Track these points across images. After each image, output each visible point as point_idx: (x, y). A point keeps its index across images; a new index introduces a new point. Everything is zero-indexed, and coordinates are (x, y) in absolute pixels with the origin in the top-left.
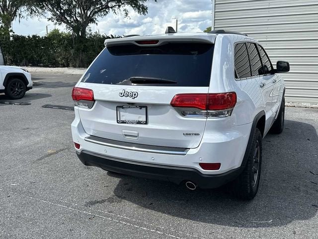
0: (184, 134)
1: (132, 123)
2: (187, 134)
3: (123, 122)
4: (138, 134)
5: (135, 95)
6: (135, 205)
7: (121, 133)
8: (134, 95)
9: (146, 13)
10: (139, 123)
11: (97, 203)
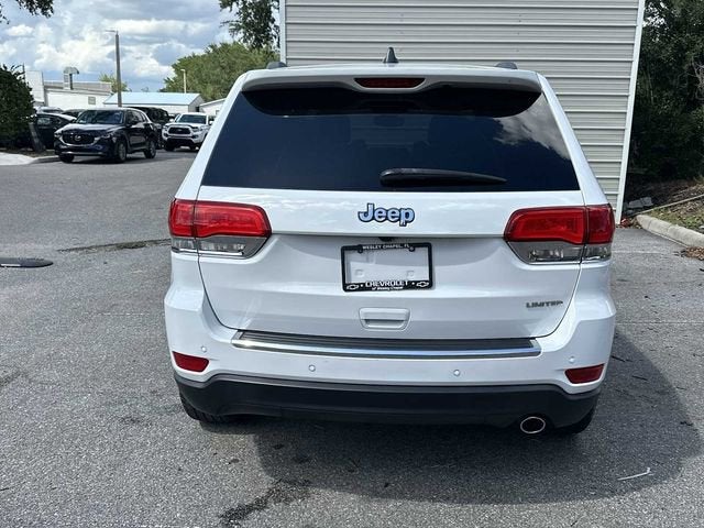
0: (528, 305)
1: (390, 287)
2: (535, 305)
3: (363, 288)
4: (408, 315)
5: (407, 215)
6: (353, 497)
7: (355, 317)
8: (405, 216)
9: (49, 11)
10: (410, 286)
11: (250, 511)
